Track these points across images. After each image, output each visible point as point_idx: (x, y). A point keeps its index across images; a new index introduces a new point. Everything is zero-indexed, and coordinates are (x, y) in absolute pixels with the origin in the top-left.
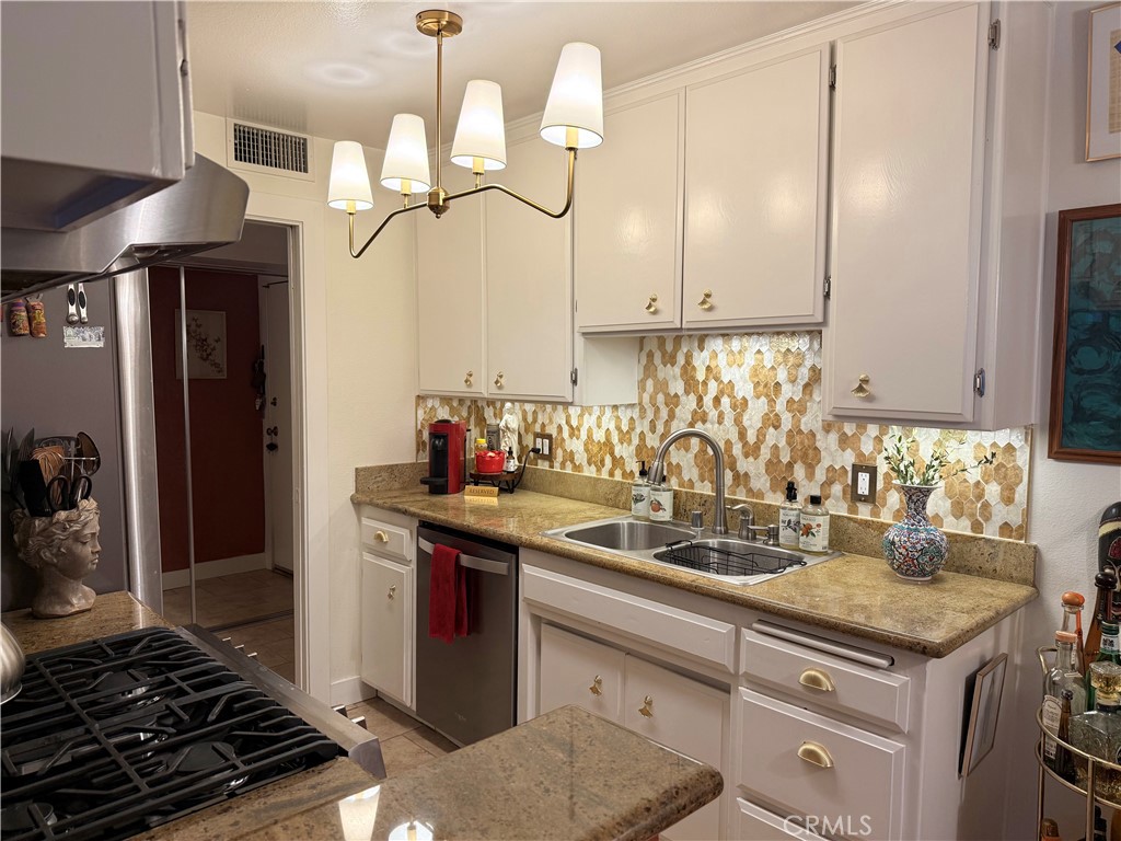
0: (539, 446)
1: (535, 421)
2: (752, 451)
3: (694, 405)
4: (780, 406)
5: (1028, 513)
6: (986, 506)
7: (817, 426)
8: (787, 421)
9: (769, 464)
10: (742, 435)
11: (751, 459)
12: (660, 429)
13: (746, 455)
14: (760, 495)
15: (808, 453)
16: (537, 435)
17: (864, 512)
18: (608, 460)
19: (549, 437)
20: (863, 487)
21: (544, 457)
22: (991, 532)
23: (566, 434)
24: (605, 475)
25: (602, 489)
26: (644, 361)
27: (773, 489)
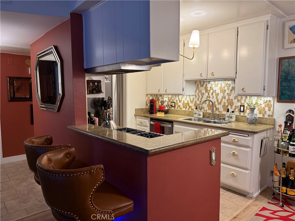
0: (172, 104)
1: (171, 99)
2: (220, 103)
3: (207, 95)
4: (226, 94)
5: (273, 112)
6: (265, 112)
7: (233, 98)
8: (227, 97)
9: (223, 106)
10: (218, 100)
11: (219, 105)
12: (200, 100)
13: (218, 104)
14: (221, 112)
15: (231, 103)
16: (171, 102)
17: (242, 114)
18: (188, 107)
19: (175, 103)
20: (242, 109)
21: (173, 107)
22: (266, 116)
23: (178, 102)
24: (187, 110)
25: (187, 113)
26: (196, 86)
27: (224, 110)
